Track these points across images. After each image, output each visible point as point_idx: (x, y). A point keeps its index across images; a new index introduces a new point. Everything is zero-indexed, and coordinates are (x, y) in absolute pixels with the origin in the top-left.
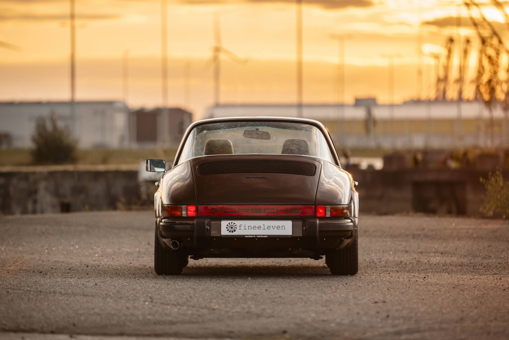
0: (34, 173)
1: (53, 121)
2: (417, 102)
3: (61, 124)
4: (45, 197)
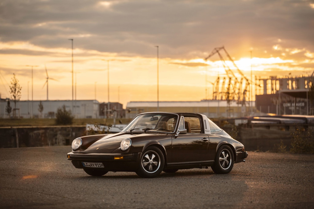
0: (56, 128)
1: (64, 108)
3: (67, 109)
4: (60, 137)
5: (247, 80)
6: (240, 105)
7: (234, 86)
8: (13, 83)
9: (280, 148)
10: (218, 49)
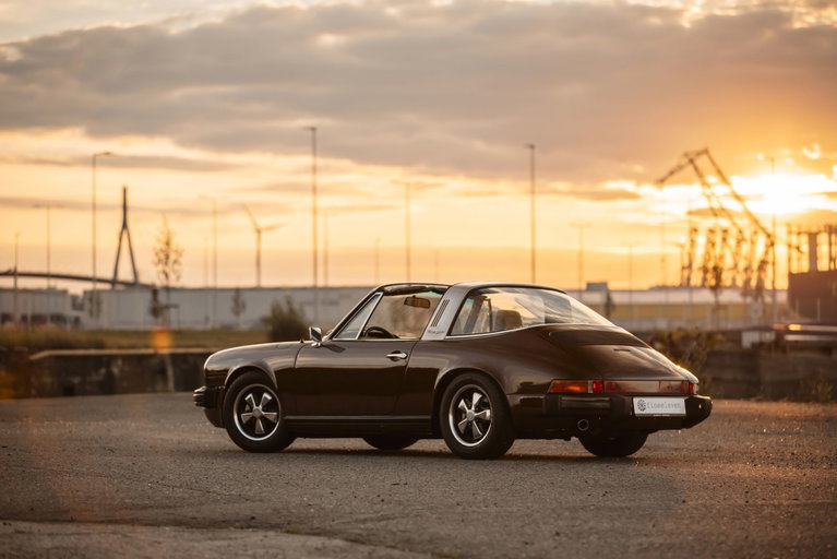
1: (289, 303)
2: (663, 288)
3: (296, 306)
5: (769, 236)
6: (749, 300)
7: (734, 251)
8: (163, 239)
9: (817, 390)
10: (692, 156)
